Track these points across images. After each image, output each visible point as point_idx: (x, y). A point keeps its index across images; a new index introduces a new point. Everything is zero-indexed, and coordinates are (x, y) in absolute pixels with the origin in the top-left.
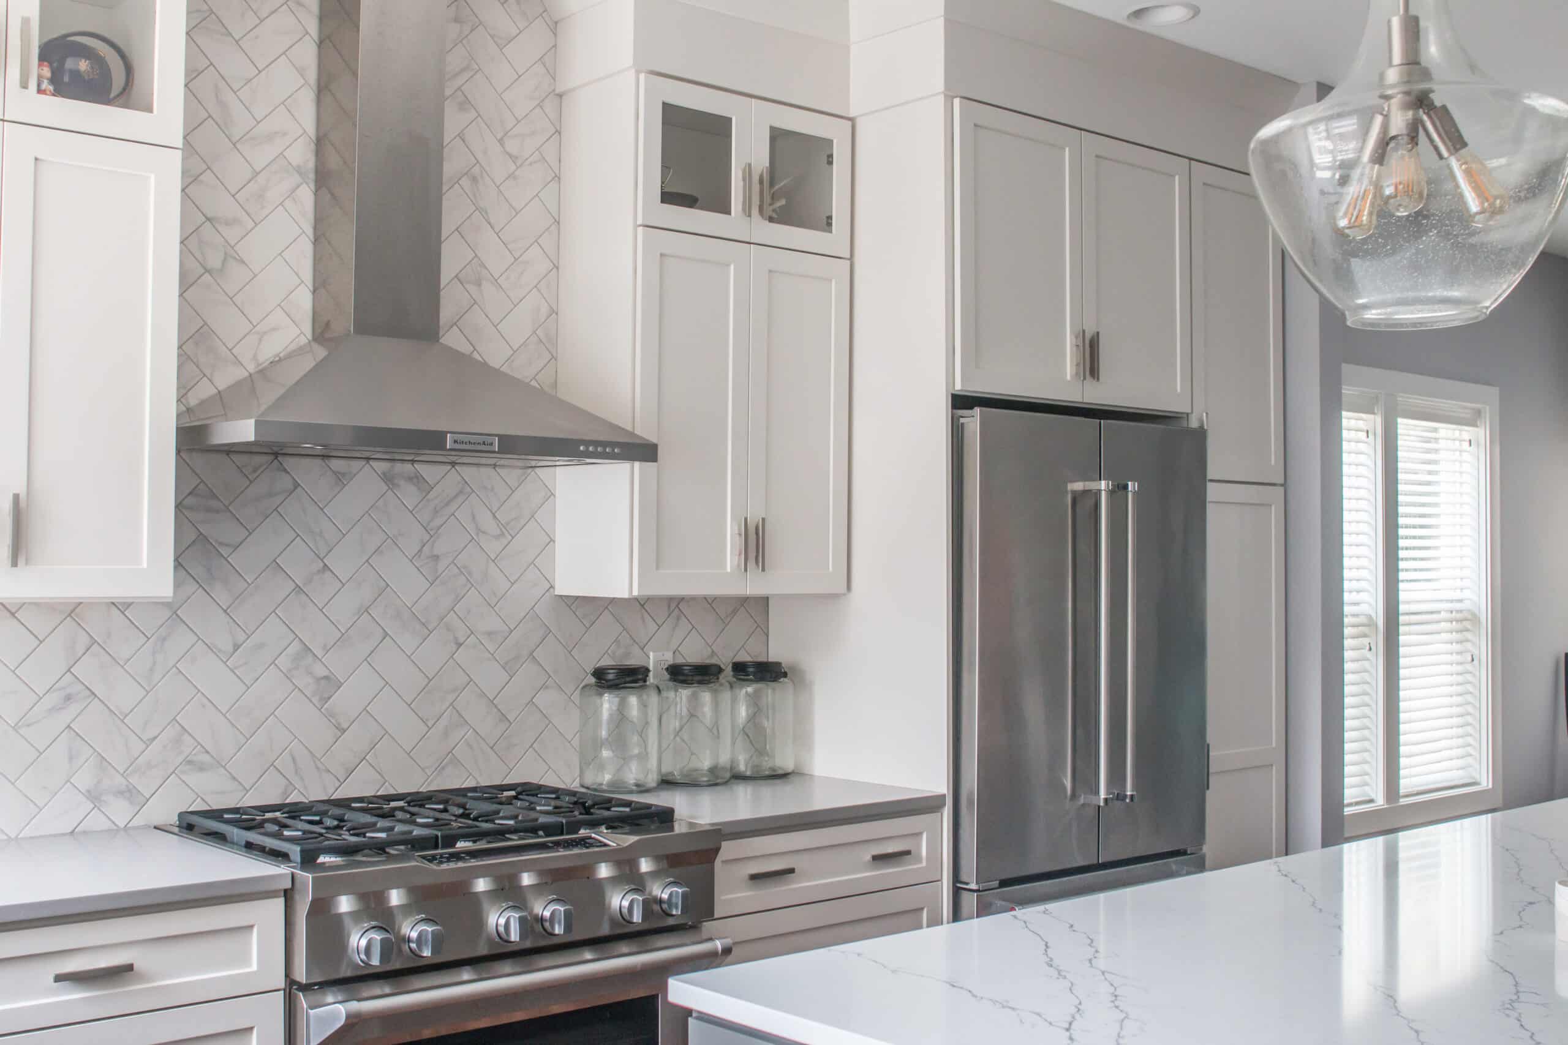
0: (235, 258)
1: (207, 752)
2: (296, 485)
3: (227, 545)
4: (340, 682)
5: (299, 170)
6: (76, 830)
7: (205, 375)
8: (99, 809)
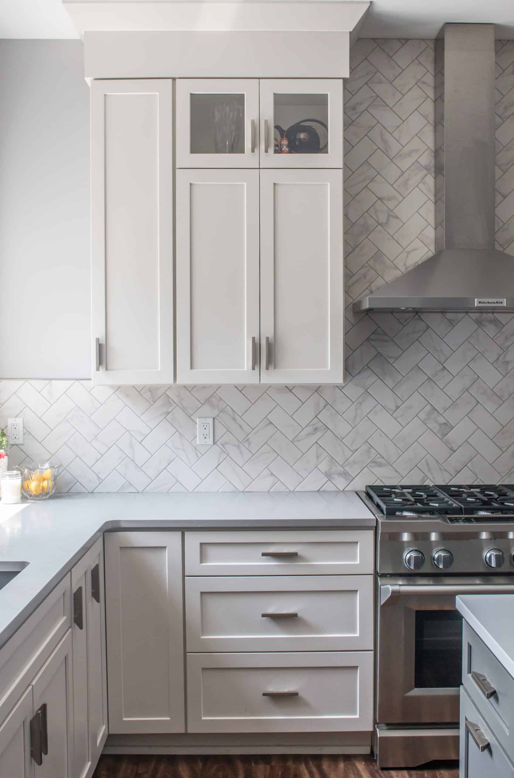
0: (394, 217)
1: (383, 458)
2: (428, 327)
3: (392, 358)
4: (452, 426)
5: (426, 168)
6: (320, 490)
7: (379, 275)
8: (330, 481)
